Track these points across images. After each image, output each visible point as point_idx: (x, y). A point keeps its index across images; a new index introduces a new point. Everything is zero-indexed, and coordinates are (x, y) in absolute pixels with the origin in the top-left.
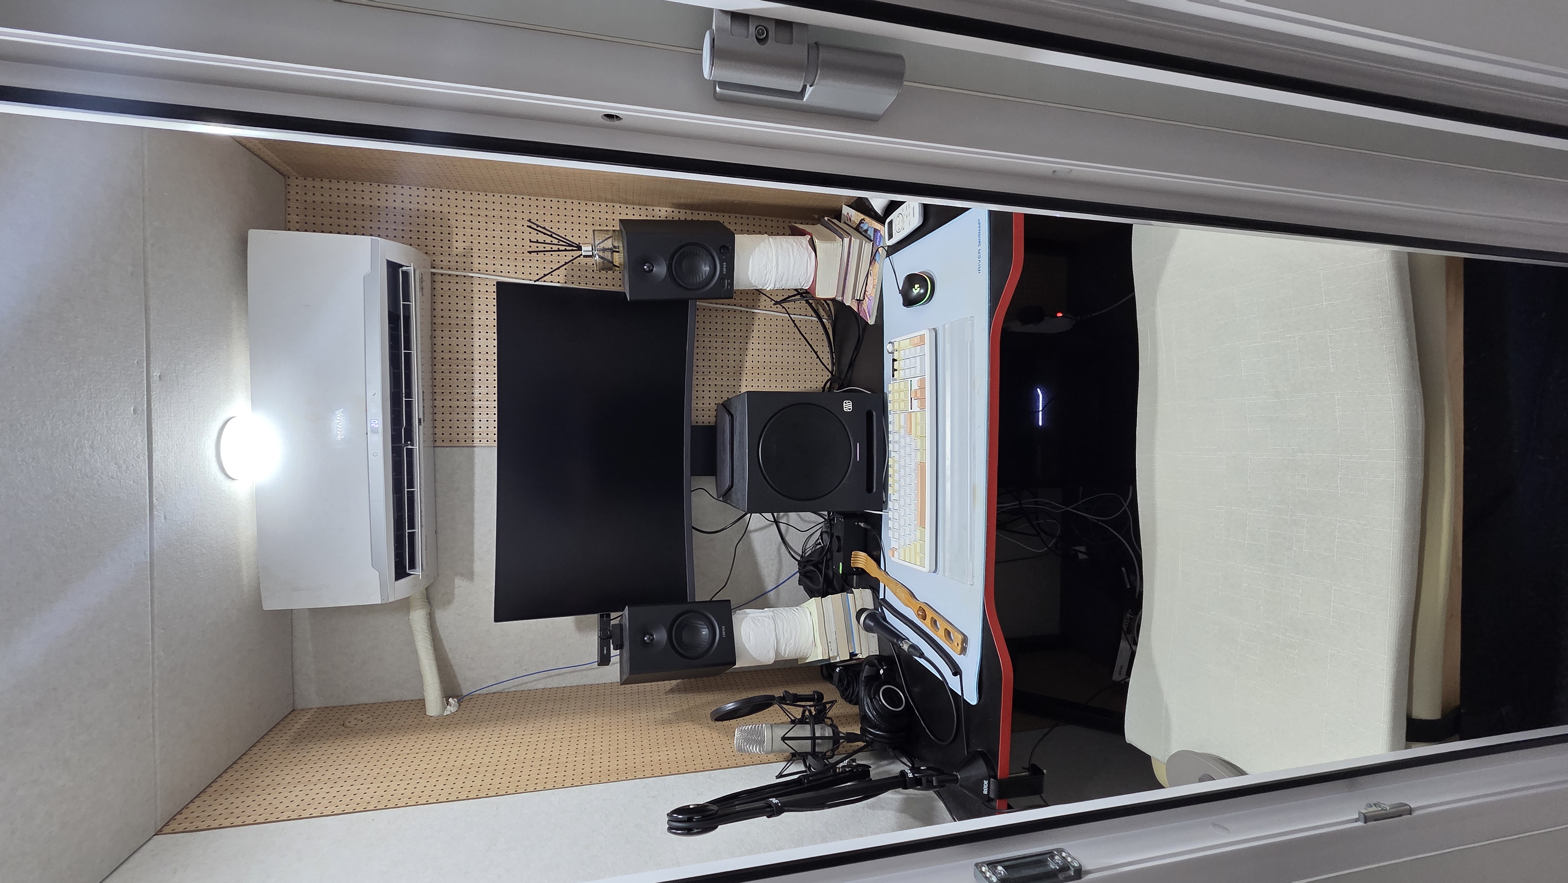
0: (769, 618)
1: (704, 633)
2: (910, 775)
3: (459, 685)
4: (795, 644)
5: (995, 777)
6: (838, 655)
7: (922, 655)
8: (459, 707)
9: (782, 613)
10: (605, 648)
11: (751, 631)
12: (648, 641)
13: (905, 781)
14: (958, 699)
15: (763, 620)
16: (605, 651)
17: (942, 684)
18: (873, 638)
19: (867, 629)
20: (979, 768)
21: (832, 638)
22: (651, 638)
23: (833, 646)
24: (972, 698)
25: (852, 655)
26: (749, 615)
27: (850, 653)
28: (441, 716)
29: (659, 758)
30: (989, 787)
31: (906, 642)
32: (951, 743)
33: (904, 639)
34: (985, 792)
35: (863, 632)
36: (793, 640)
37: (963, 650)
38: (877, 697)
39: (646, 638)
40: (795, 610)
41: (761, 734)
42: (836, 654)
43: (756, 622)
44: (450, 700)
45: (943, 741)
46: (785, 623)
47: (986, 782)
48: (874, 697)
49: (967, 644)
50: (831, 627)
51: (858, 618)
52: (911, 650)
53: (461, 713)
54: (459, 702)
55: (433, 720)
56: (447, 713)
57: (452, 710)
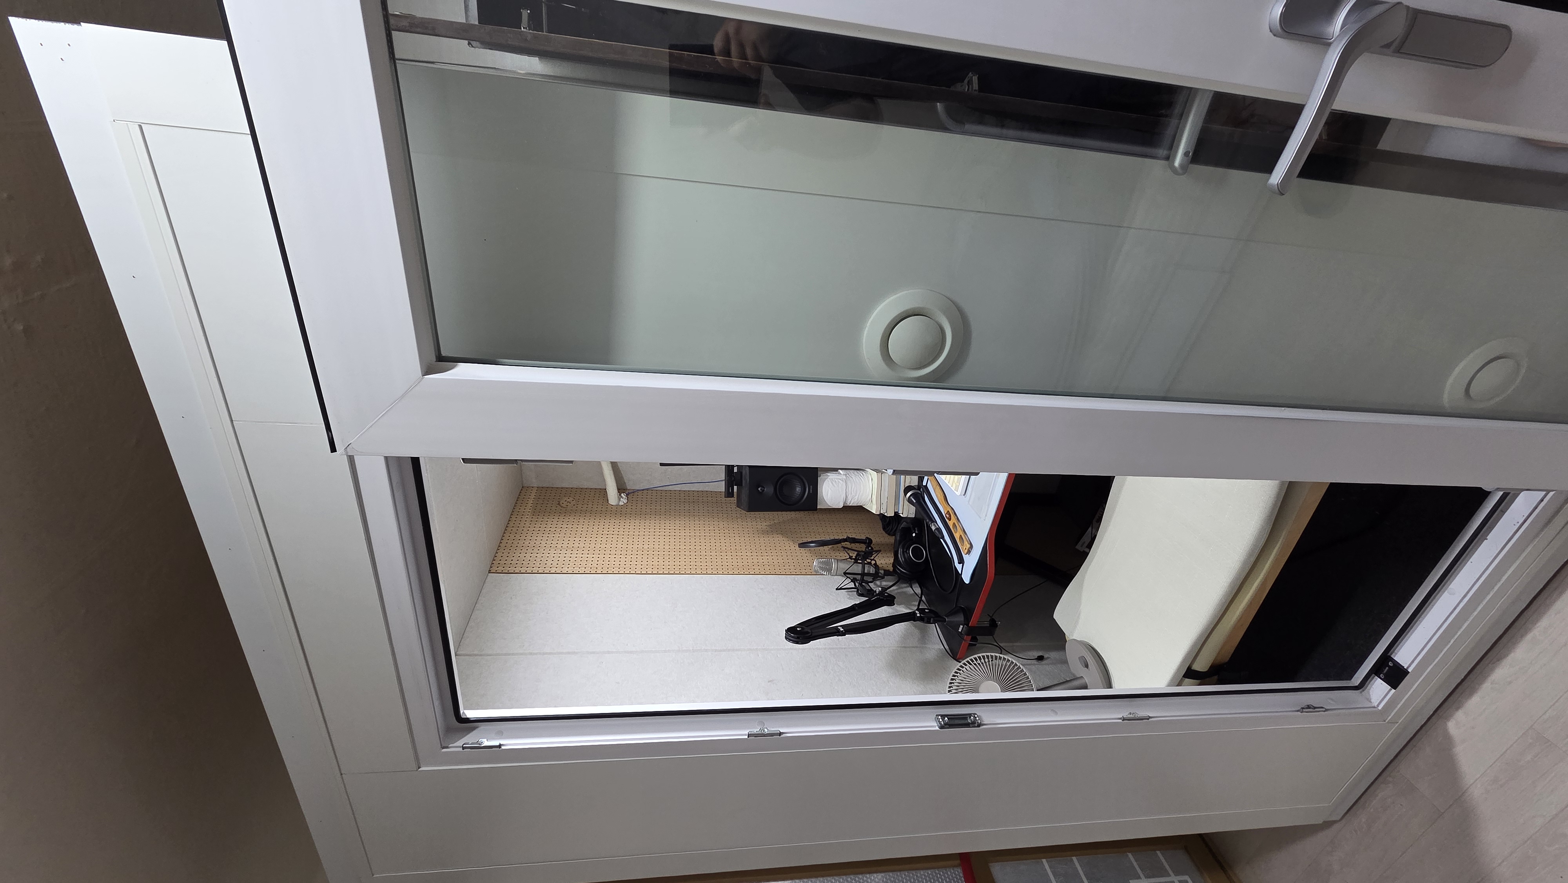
0: (843, 481)
1: (797, 490)
2: (918, 615)
3: (625, 483)
4: (858, 499)
5: (968, 625)
6: (886, 512)
7: (943, 537)
8: (627, 499)
9: (852, 477)
10: (730, 488)
11: (829, 490)
12: (760, 491)
13: (915, 617)
14: (959, 575)
15: (839, 482)
16: (730, 490)
17: (950, 560)
18: (913, 509)
19: (909, 501)
20: (960, 618)
21: (884, 501)
22: (763, 489)
23: (884, 506)
24: (966, 578)
25: (896, 514)
26: (829, 477)
27: (895, 512)
28: (618, 505)
29: (763, 561)
30: (962, 629)
31: (934, 525)
32: (949, 593)
33: (934, 522)
34: (960, 630)
35: (906, 503)
36: (857, 497)
37: (969, 552)
38: (908, 552)
39: (759, 489)
40: (862, 475)
41: (830, 564)
42: (885, 512)
43: (834, 483)
44: (622, 495)
45: (944, 590)
46: (853, 484)
47: (961, 626)
48: (906, 552)
49: (971, 549)
50: (885, 494)
51: (906, 492)
52: (936, 531)
53: (630, 504)
54: (627, 495)
55: (614, 508)
56: (621, 503)
57: (624, 501)
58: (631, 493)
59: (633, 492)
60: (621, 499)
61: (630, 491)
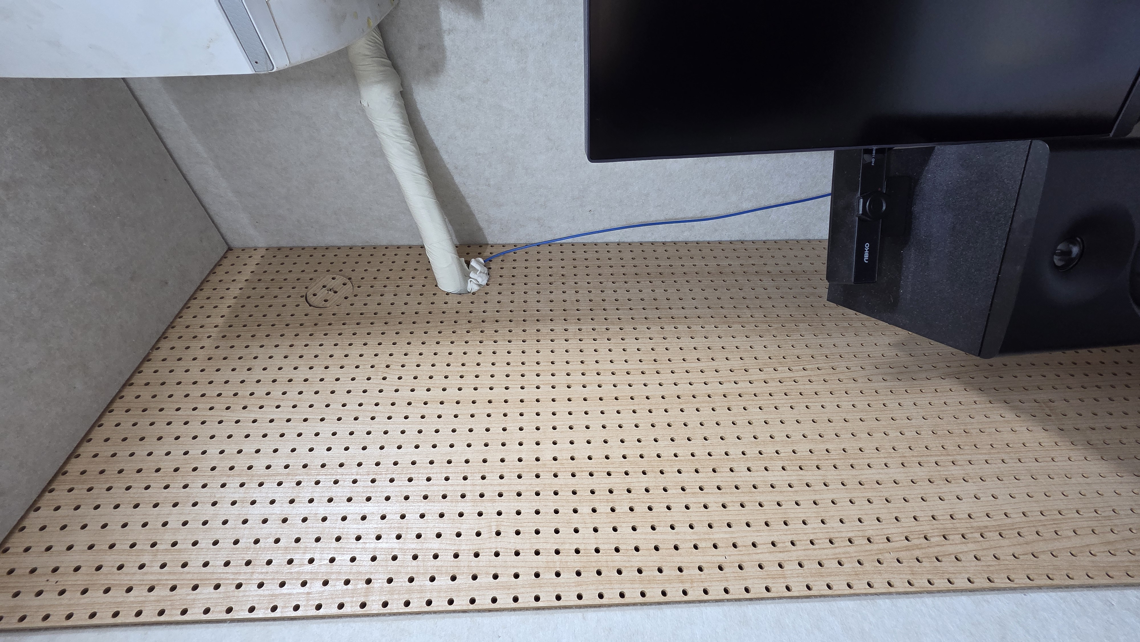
44: (472, 262)
53: (496, 288)
54: (488, 262)
55: (452, 301)
56: (472, 287)
57: (480, 280)
58: (497, 256)
59: (504, 253)
60: (472, 275)
61: (496, 251)
